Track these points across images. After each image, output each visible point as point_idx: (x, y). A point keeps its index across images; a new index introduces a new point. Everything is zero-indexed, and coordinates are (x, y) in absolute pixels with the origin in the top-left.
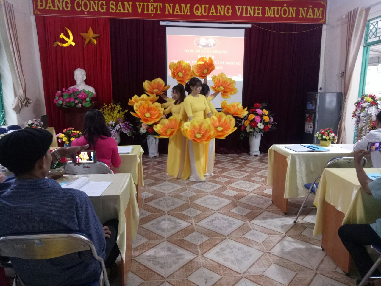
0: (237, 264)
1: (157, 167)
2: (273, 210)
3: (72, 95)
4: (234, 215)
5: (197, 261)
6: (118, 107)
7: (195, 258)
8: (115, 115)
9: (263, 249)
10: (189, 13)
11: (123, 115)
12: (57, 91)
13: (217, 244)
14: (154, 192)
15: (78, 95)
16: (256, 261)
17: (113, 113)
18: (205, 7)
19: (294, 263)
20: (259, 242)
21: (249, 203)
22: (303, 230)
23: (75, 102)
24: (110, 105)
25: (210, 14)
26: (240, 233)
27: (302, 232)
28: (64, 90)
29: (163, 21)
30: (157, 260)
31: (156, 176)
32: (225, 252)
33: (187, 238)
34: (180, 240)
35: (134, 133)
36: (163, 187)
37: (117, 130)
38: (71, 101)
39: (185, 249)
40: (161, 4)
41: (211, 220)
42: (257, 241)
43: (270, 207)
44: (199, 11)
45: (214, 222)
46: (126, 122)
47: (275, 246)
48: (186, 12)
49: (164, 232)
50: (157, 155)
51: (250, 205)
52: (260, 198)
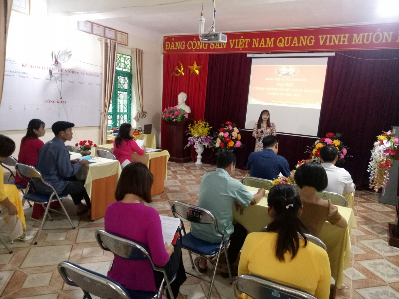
10: (272, 46)
15: (174, 112)
18: (288, 39)
23: (172, 117)
25: (293, 45)
29: (249, 53)
37: (200, 142)
40: (249, 40)
44: (282, 43)
46: (209, 137)
48: (270, 44)
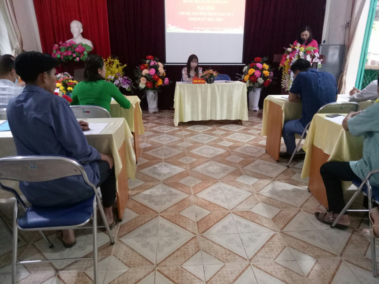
0: (226, 202)
1: (157, 121)
2: (265, 159)
3: (70, 48)
4: (228, 163)
5: (190, 200)
6: (117, 62)
7: (188, 197)
8: (113, 69)
9: (252, 190)
11: (122, 70)
12: (55, 45)
13: (210, 186)
14: (152, 143)
15: (75, 48)
16: (245, 200)
17: (112, 67)
19: (280, 202)
20: (249, 185)
21: (244, 153)
22: (292, 175)
23: (72, 55)
24: (108, 59)
26: (232, 178)
27: (291, 177)
28: (61, 43)
30: (152, 199)
31: (155, 129)
32: (216, 193)
33: (182, 181)
34: (175, 183)
35: (133, 88)
36: (161, 139)
37: (117, 85)
38: (69, 55)
39: (179, 190)
41: (205, 166)
42: (248, 184)
43: (264, 156)
45: (208, 168)
46: (125, 77)
47: (264, 188)
49: (160, 176)
50: (157, 110)
51: (244, 154)
52: (255, 148)
